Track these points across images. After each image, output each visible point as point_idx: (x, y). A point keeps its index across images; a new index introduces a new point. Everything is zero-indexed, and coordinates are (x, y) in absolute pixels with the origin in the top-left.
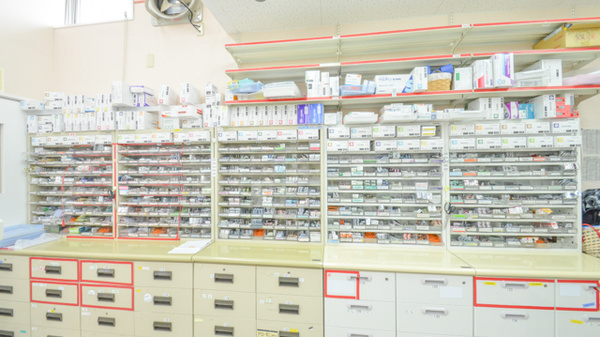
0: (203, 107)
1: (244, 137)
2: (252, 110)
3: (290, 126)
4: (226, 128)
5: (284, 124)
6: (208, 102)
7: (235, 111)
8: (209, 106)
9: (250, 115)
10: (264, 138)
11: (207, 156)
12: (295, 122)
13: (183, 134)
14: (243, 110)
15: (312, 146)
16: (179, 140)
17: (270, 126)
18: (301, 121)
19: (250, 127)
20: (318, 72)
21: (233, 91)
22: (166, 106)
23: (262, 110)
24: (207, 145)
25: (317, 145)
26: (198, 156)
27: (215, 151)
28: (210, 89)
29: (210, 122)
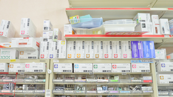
0: (40, 40)
1: (80, 69)
2: (88, 44)
3: (124, 60)
4: (61, 60)
5: (119, 57)
6: (45, 36)
7: (71, 45)
8: (45, 40)
9: (86, 48)
10: (99, 70)
11: (42, 87)
12: (129, 56)
13: (19, 65)
14: (79, 44)
15: (145, 78)
16: (13, 70)
17: (106, 59)
18: (136, 55)
19: (86, 59)
20: (149, 14)
21: (74, 26)
22: (5, 38)
23: (98, 44)
24: (42, 76)
25: (150, 78)
26: (32, 87)
27: (49, 82)
28: (47, 25)
29: (46, 54)
